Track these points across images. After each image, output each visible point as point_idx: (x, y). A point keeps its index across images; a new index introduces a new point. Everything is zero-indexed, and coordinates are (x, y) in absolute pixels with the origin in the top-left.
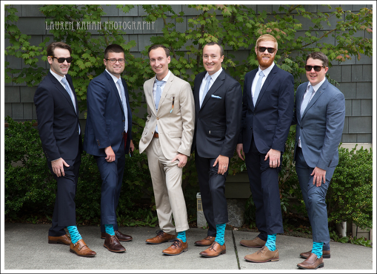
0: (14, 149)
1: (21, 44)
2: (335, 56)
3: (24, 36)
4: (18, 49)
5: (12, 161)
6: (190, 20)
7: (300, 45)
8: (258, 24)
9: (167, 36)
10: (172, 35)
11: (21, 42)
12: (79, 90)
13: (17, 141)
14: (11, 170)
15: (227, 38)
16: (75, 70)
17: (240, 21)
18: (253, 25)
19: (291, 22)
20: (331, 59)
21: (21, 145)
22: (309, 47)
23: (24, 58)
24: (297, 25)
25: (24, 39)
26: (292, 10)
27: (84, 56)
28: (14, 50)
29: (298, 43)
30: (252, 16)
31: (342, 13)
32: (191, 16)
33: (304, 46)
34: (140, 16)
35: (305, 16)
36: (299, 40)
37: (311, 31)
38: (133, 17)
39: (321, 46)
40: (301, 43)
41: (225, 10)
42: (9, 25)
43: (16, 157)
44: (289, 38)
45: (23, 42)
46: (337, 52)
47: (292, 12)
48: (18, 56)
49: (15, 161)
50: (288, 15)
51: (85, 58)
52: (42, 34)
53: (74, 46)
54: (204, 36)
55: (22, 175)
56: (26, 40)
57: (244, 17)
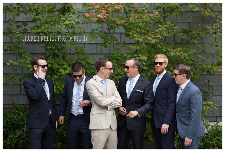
0: (19, 123)
1: (26, 59)
2: (216, 69)
3: (28, 54)
4: (24, 62)
5: (17, 130)
6: (131, 46)
7: (194, 62)
8: (169, 49)
9: (115, 55)
10: (118, 55)
11: (26, 57)
12: (60, 87)
13: (21, 118)
14: (17, 136)
15: (151, 57)
16: (58, 75)
17: (159, 47)
18: (166, 50)
19: (188, 49)
20: (214, 71)
21: (24, 120)
22: (200, 63)
23: (28, 67)
24: (193, 50)
25: (28, 56)
26: (188, 41)
27: (64, 66)
28: (21, 62)
29: (192, 61)
30: (166, 44)
31: (220, 44)
32: (132, 44)
33: (196, 63)
34: (95, 43)
35: (197, 45)
36: (193, 59)
37: (200, 54)
38: (91, 43)
39: (206, 63)
40: (194, 61)
41: (152, 41)
42: (19, 47)
43: (19, 128)
44: (188, 58)
45: (27, 58)
46: (218, 67)
47: (188, 42)
48: (24, 66)
49: (19, 130)
50: (185, 44)
51: (65, 68)
52: (36, 53)
53: (58, 61)
54: (139, 56)
55: (23, 139)
56: (29, 56)
57: (162, 45)
